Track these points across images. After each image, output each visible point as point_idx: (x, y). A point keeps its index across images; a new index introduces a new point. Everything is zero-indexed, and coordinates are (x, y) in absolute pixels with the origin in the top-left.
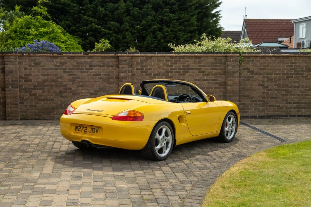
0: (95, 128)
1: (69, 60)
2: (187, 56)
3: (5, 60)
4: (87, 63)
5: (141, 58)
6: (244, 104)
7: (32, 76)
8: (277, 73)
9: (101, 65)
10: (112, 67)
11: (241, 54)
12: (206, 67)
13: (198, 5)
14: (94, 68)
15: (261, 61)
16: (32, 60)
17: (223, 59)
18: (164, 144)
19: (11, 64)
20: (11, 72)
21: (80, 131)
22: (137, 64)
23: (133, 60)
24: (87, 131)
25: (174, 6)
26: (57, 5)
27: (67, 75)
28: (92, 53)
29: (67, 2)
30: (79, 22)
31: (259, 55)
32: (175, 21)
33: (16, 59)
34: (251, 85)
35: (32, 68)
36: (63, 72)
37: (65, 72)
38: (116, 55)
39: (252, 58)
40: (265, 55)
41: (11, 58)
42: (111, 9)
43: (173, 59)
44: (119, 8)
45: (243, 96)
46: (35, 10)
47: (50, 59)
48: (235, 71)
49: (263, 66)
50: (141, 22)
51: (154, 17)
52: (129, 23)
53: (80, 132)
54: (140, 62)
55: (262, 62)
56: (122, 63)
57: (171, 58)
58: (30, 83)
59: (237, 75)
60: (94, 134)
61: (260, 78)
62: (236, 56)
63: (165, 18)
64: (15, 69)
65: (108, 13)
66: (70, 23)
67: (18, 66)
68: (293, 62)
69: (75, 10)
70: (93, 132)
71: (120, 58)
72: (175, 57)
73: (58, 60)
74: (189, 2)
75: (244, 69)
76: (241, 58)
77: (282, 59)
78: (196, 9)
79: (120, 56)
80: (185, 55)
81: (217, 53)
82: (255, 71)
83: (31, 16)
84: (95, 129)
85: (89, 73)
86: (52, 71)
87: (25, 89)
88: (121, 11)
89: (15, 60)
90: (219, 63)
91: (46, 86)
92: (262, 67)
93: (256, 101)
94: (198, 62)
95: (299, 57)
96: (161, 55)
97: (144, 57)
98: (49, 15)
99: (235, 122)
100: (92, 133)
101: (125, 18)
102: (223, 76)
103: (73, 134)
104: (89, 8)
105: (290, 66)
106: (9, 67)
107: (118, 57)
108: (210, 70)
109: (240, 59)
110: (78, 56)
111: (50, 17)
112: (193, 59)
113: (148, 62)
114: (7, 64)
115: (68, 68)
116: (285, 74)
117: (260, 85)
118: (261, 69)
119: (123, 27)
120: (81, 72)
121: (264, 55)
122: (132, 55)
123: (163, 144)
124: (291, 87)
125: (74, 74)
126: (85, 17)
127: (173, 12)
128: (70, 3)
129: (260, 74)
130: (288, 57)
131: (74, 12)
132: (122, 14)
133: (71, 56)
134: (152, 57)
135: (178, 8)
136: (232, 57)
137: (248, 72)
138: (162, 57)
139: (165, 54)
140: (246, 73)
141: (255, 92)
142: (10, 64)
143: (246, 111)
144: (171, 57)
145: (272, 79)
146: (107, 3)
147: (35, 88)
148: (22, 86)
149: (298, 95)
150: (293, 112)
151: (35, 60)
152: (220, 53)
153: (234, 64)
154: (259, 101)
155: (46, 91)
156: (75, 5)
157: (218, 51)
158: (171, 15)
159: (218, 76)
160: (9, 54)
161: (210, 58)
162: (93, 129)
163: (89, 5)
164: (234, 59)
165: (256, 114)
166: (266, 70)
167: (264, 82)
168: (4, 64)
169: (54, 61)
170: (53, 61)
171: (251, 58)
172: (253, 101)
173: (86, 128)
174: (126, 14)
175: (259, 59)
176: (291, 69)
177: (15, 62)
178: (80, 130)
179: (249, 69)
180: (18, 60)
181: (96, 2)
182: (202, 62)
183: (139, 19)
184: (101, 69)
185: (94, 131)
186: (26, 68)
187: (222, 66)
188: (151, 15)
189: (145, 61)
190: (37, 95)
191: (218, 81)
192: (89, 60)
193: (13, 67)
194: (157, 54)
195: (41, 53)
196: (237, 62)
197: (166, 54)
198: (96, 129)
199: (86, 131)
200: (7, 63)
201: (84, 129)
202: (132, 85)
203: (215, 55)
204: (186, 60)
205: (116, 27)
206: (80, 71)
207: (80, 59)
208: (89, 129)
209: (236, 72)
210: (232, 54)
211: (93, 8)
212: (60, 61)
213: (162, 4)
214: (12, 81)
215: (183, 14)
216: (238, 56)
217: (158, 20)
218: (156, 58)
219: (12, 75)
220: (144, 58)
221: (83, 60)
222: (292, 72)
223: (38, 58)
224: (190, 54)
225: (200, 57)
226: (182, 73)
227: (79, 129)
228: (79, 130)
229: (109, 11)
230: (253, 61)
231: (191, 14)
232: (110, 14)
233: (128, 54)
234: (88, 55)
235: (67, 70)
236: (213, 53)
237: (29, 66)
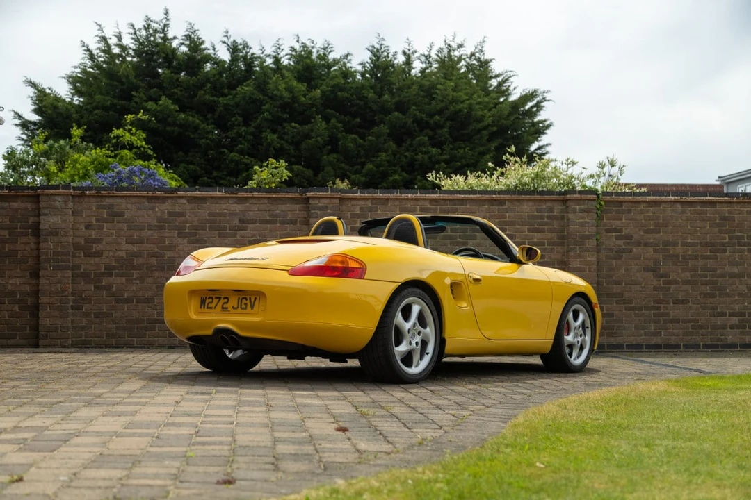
0: (248, 297)
1: (193, 205)
2: (472, 199)
3: (42, 204)
4: (232, 214)
5: (360, 202)
6: (612, 315)
7: (104, 243)
8: (689, 241)
9: (268, 218)
10: (292, 224)
11: (601, 196)
12: (517, 226)
13: (495, 129)
14: (250, 226)
15: (648, 212)
16: (104, 207)
17: (558, 208)
18: (417, 343)
19: (55, 215)
20: (55, 232)
21: (211, 308)
22: (351, 218)
23: (344, 207)
24: (229, 305)
25: (439, 131)
26: (168, 129)
27: (186, 241)
28: (246, 191)
29: (193, 122)
30: (218, 168)
31: (644, 197)
32: (443, 164)
33: (66, 202)
34: (627, 270)
35: (105, 224)
36: (176, 235)
37: (180, 235)
38: (302, 195)
39: (626, 204)
40: (658, 198)
41: (55, 201)
42: (293, 137)
43: (439, 207)
44: (313, 134)
45: (608, 295)
46: (117, 137)
47: (146, 203)
48: (587, 235)
49: (656, 225)
50: (362, 168)
51: (395, 155)
52: (335, 170)
53: (213, 310)
54: (358, 212)
55: (652, 214)
56: (317, 213)
57: (434, 203)
58: (97, 260)
59: (592, 243)
60: (244, 311)
61: (647, 252)
62: (588, 200)
63: (420, 156)
64: (63, 226)
65: (286, 146)
66: (198, 169)
67: (71, 218)
68: (727, 215)
69: (210, 140)
70: (243, 306)
71: (311, 202)
72: (443, 202)
73: (167, 206)
74: (474, 121)
75: (608, 231)
76: (600, 204)
77: (699, 208)
78: (492, 137)
79: (313, 198)
80: (466, 196)
81: (542, 193)
82: (636, 237)
83: (108, 150)
84: (246, 299)
85: (238, 238)
86: (152, 232)
87: (86, 275)
88: (317, 141)
89: (63, 206)
90: (549, 217)
91: (135, 268)
92: (652, 227)
93: (640, 309)
94: (497, 213)
95: (739, 203)
96: (410, 195)
97: (370, 201)
98: (149, 148)
99: (588, 324)
100: (239, 310)
101: (325, 157)
102: (559, 248)
103: (193, 316)
104: (243, 134)
105: (718, 225)
106: (49, 221)
107: (308, 198)
108: (527, 233)
109: (598, 206)
110: (212, 197)
111: (151, 152)
112: (487, 206)
113: (379, 212)
114: (46, 215)
115: (188, 225)
116: (707, 245)
117: (646, 270)
118: (648, 232)
119: (320, 178)
120: (220, 235)
121: (654, 198)
122: (339, 195)
123: (414, 343)
124: (722, 276)
125: (203, 239)
126: (232, 154)
127: (438, 144)
128: (199, 124)
129: (647, 244)
130: (712, 204)
131: (208, 144)
132: (320, 148)
133: (197, 197)
134: (387, 200)
135: (450, 134)
136: (577, 201)
137: (618, 238)
138: (412, 202)
139: (419, 195)
140: (612, 242)
141: (638, 288)
142: (52, 213)
143: (615, 333)
144: (432, 200)
145: (677, 256)
146: (285, 124)
147: (109, 271)
148: (78, 267)
149: (740, 295)
150: (731, 337)
151: (111, 206)
152: (550, 192)
153: (583, 218)
154: (647, 308)
155: (135, 279)
156: (210, 127)
157: (545, 189)
158: (434, 150)
159: (546, 248)
160: (52, 191)
161: (525, 203)
162: (244, 301)
163: (243, 128)
164: (582, 207)
165: (639, 340)
166: (662, 234)
167: (657, 262)
168: (39, 215)
169: (157, 209)
170: (153, 209)
171: (624, 205)
172: (633, 309)
173: (226, 300)
174: (329, 147)
175: (643, 208)
176: (720, 232)
177: (65, 210)
178: (212, 305)
179: (620, 231)
180: (71, 205)
181: (258, 121)
182: (507, 214)
183: (359, 160)
184: (266, 229)
185: (246, 304)
186: (90, 225)
187: (556, 225)
188: (386, 151)
189: (371, 210)
190: (114, 289)
191: (546, 260)
192: (238, 207)
193: (60, 222)
194: (400, 193)
195: (127, 189)
196: (590, 214)
197: (421, 193)
198: (250, 298)
199: (225, 306)
200: (46, 211)
201: (222, 301)
202: (339, 219)
203: (538, 197)
204: (468, 208)
205: (304, 178)
206: (217, 232)
207: (217, 203)
208: (233, 301)
209: (589, 237)
210: (577, 195)
211: (252, 134)
212: (169, 208)
213: (412, 125)
214: (57, 254)
215: (461, 148)
216: (594, 200)
217: (403, 163)
218: (397, 203)
219: (56, 239)
220: (369, 204)
221: (224, 206)
222: (725, 238)
223: (118, 201)
224: (478, 195)
225: (501, 202)
226: (459, 240)
227: (209, 303)
228: (210, 305)
229: (290, 141)
230: (629, 211)
231: (481, 149)
232: (291, 149)
233: (331, 192)
234: (236, 194)
235: (187, 231)
236: (534, 192)
237: (97, 220)
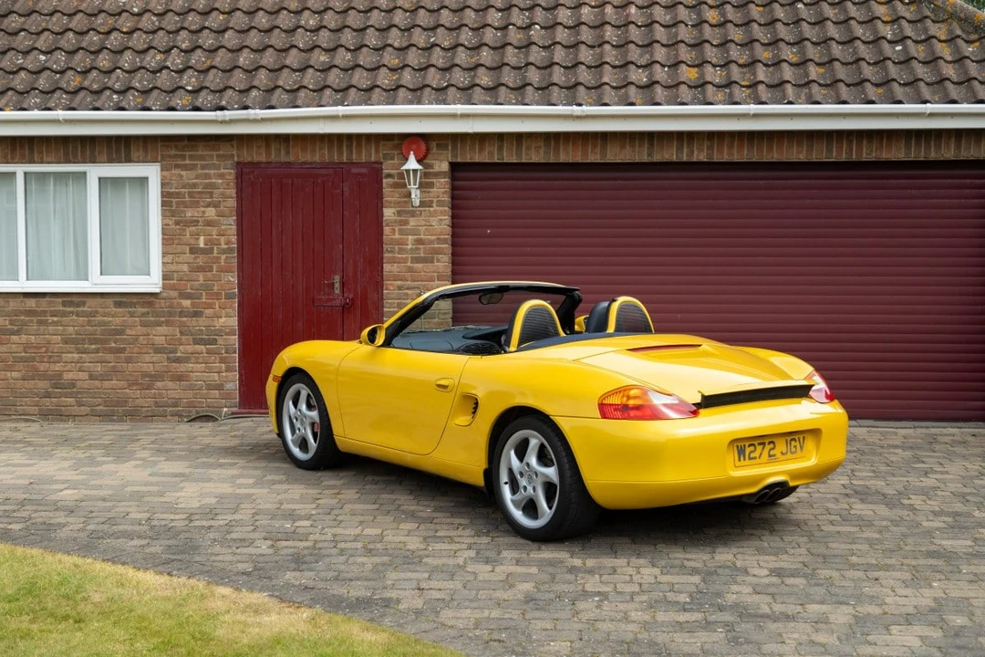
0: (797, 438)
21: (755, 458)
24: (776, 452)
53: (757, 461)
60: (794, 456)
70: (793, 450)
84: (795, 441)
100: (789, 456)
162: (793, 443)
173: (772, 446)
178: (756, 454)
185: (795, 447)
198: (799, 439)
199: (772, 453)
201: (768, 447)
208: (780, 446)
227: (751, 452)
228: (752, 455)
